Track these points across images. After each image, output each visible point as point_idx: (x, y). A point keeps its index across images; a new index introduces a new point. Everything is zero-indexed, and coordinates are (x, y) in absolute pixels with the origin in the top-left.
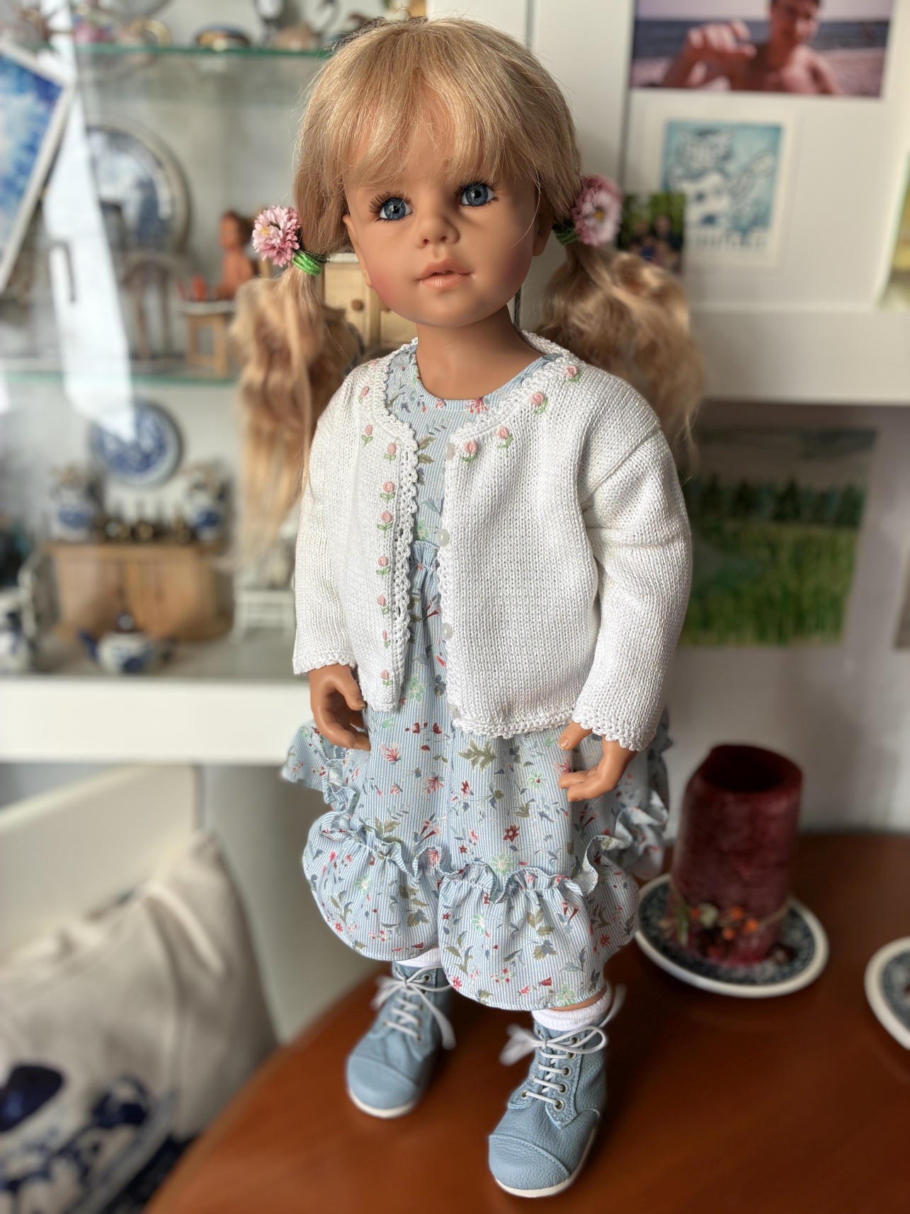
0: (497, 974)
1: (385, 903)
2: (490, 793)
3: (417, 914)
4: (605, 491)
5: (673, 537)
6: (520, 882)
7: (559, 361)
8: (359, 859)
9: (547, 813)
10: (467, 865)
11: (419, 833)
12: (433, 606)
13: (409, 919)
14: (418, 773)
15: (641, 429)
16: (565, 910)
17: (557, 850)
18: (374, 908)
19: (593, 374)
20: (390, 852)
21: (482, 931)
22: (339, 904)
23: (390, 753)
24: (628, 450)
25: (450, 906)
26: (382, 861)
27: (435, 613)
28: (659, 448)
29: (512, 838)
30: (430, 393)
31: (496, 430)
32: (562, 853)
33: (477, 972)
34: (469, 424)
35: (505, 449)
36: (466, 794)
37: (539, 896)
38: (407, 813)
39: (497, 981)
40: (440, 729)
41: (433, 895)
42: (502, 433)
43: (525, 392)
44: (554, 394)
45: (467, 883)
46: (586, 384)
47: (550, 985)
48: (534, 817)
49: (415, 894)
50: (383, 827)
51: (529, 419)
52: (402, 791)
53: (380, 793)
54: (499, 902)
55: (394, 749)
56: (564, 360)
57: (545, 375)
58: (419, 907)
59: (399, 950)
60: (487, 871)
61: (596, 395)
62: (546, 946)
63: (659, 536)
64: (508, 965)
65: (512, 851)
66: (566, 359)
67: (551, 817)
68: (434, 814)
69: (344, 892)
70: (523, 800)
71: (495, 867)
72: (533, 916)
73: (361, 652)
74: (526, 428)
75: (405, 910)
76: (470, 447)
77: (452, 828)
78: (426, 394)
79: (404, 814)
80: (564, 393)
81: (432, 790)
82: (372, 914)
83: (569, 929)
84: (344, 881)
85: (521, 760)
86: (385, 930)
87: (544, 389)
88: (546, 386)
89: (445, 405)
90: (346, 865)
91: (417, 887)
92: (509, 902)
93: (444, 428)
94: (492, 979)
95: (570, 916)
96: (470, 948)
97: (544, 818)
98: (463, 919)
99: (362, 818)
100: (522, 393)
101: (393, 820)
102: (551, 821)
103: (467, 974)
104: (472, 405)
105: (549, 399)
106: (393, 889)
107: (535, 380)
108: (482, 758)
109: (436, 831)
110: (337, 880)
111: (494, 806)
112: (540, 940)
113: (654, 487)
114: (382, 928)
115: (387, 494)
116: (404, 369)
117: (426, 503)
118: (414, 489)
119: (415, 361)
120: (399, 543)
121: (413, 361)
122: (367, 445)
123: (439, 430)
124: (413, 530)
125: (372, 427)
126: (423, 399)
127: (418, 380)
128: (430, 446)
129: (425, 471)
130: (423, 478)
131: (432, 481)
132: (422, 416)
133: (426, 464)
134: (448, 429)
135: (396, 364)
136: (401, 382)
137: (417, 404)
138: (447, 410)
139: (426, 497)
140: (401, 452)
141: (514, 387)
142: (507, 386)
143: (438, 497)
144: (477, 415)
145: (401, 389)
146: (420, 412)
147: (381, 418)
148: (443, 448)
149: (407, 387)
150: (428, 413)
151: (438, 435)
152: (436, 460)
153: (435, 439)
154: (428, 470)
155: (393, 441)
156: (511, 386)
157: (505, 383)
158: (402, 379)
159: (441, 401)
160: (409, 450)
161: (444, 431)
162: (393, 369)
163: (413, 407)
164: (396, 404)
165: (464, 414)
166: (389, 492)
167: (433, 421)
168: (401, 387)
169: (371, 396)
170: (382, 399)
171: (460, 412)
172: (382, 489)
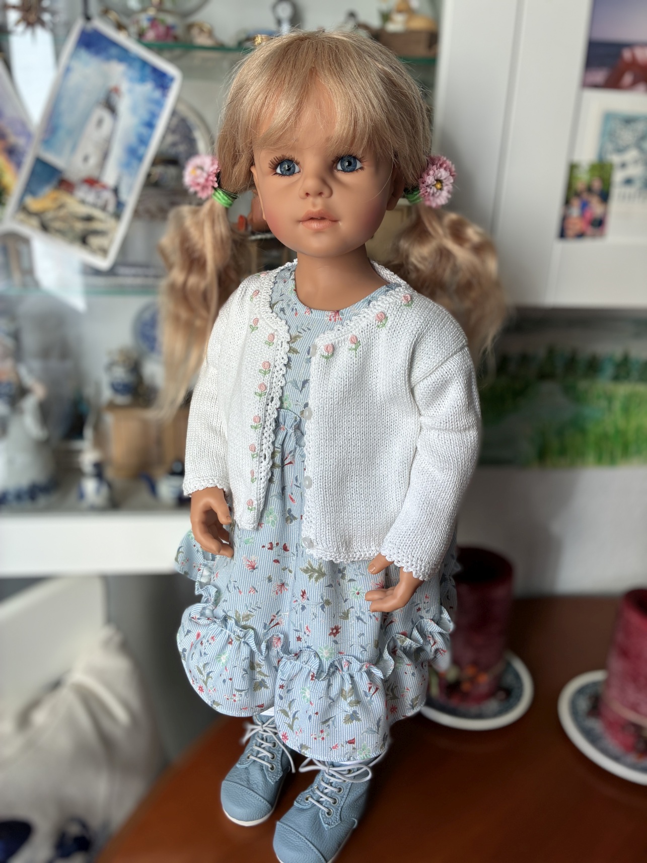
0: (316, 733)
1: (238, 674)
2: (321, 601)
3: (261, 682)
4: (422, 388)
5: (469, 427)
6: (338, 666)
7: (398, 290)
8: (221, 639)
9: (362, 617)
10: (301, 651)
11: (268, 624)
12: (289, 458)
13: (255, 686)
14: (270, 580)
15: (453, 346)
16: (370, 688)
17: (367, 645)
18: (230, 677)
19: (422, 301)
20: (245, 636)
21: (307, 700)
22: (203, 672)
23: (250, 564)
24: (441, 360)
25: (285, 679)
26: (238, 642)
27: (290, 463)
28: (464, 361)
29: (335, 635)
30: (302, 302)
31: (348, 337)
32: (370, 647)
33: (301, 730)
34: (330, 332)
35: (354, 351)
36: (304, 599)
37: (352, 677)
38: (260, 608)
39: (315, 738)
40: (288, 548)
41: (274, 669)
42: (353, 340)
43: (371, 311)
44: (392, 314)
45: (299, 663)
46: (416, 310)
47: (354, 744)
48: (352, 620)
49: (260, 668)
50: (241, 617)
51: (373, 330)
52: (257, 592)
53: (240, 592)
54: (322, 680)
55: (252, 560)
56: (401, 290)
57: (386, 300)
58: (263, 677)
59: (246, 709)
60: (315, 657)
61: (422, 318)
62: (354, 714)
63: (459, 425)
64: (324, 727)
65: (334, 644)
66: (403, 288)
67: (365, 621)
68: (279, 611)
69: (207, 663)
70: (345, 607)
71: (321, 654)
72: (346, 692)
73: (234, 483)
74: (370, 337)
75: (252, 679)
76: (329, 349)
77: (292, 622)
78: (299, 303)
79: (258, 609)
80: (400, 315)
81: (279, 592)
82: (228, 681)
83: (371, 702)
84: (208, 655)
85: (346, 578)
86: (237, 694)
87: (386, 311)
88: (387, 308)
89: (312, 313)
90: (210, 644)
91: (263, 663)
92: (329, 681)
93: (309, 329)
94: (311, 737)
95: (372, 693)
96: (297, 711)
97: (359, 621)
98: (294, 689)
99: (225, 610)
100: (369, 312)
101: (249, 613)
102: (365, 623)
103: (293, 731)
104: (331, 315)
105: (389, 318)
106: (246, 664)
107: (379, 303)
108: (316, 574)
109: (280, 623)
110: (203, 654)
111: (323, 611)
112: (350, 710)
113: (458, 389)
114: (235, 692)
115: (264, 370)
116: (285, 282)
117: (291, 382)
118: (284, 369)
119: (294, 277)
120: (269, 407)
121: (292, 277)
122: (253, 332)
123: (305, 331)
124: (281, 399)
125: (258, 321)
126: (296, 307)
127: (294, 291)
128: (298, 342)
129: (292, 359)
130: (290, 364)
131: (297, 366)
132: (294, 318)
133: (293, 354)
134: (312, 331)
135: (280, 277)
136: (281, 291)
137: (291, 309)
138: (312, 317)
139: (292, 378)
140: (278, 341)
141: (364, 306)
142: (358, 304)
143: (301, 379)
144: (334, 323)
145: (281, 297)
146: (293, 315)
147: (266, 315)
148: (307, 344)
149: (286, 296)
150: (299, 317)
151: (305, 334)
152: (301, 353)
153: (302, 336)
154: (295, 358)
155: (273, 332)
156: (361, 305)
157: (357, 302)
158: (283, 289)
159: (310, 310)
160: (284, 340)
161: (310, 331)
162: (278, 280)
163: (288, 311)
164: (276, 308)
165: (324, 321)
166: (266, 369)
167: (301, 323)
168: (281, 295)
169: (260, 298)
170: (269, 301)
171: (322, 320)
172: (261, 366)
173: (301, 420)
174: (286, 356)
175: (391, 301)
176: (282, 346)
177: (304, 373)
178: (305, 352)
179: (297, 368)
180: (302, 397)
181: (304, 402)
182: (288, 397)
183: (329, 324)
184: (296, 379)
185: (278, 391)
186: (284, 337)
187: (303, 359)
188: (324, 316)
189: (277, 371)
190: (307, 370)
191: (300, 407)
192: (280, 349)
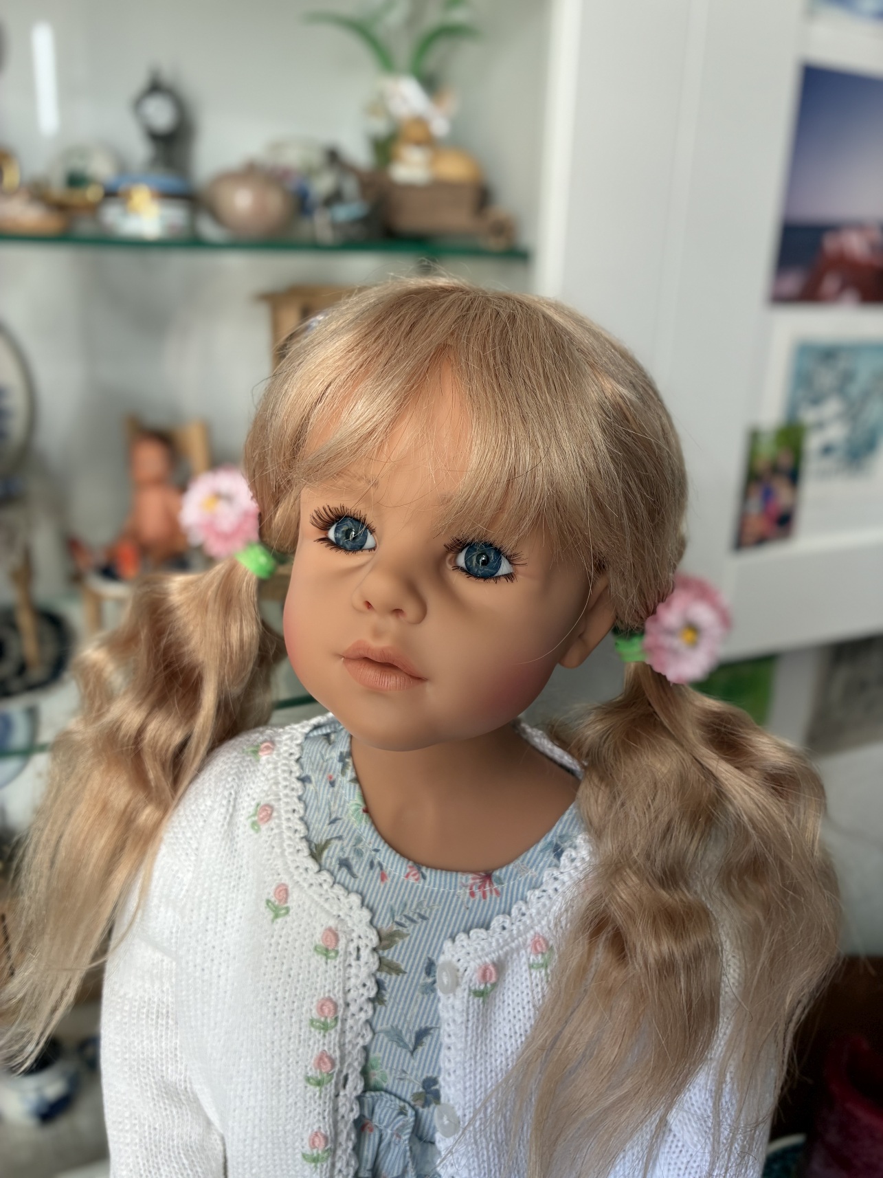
30: (391, 847)
31: (526, 940)
34: (482, 933)
35: (542, 969)
42: (539, 947)
43: (570, 875)
76: (486, 973)
78: (384, 848)
89: (424, 877)
93: (423, 918)
100: (564, 878)
104: (472, 884)
115: (323, 1019)
116: (332, 784)
117: (387, 1033)
118: (369, 1008)
119: (354, 775)
120: (341, 1100)
121: (350, 773)
122: (279, 920)
123: (412, 921)
124: (365, 1073)
125: (286, 890)
126: (379, 858)
127: (365, 815)
128: (399, 947)
129: (389, 986)
130: (383, 996)
131: (400, 1001)
132: (379, 887)
133: (391, 974)
134: (431, 921)
135: (313, 764)
136: (329, 809)
137: (368, 865)
138: (426, 887)
139: (387, 1024)
140: (347, 946)
141: (546, 862)
142: (532, 856)
143: (411, 1028)
144: (483, 901)
145: (334, 826)
146: (377, 880)
147: (304, 875)
148: (422, 953)
149: (345, 825)
150: (391, 885)
151: (414, 929)
152: (410, 972)
153: (408, 934)
154: (394, 985)
155: (332, 923)
156: (541, 860)
157: (527, 849)
158: (332, 803)
159: (415, 868)
160: (362, 943)
161: (425, 922)
162: (310, 773)
163: (361, 870)
164: (327, 857)
165: (458, 898)
166: (326, 1018)
167: (401, 902)
168: (333, 822)
169: (279, 826)
170: (302, 835)
171: (451, 894)
172: (314, 1011)
173: (417, 1115)
174: (373, 980)
176: (358, 958)
177: (418, 1013)
178: (419, 969)
179: (402, 1003)
180: (416, 1064)
181: (422, 1075)
182: (380, 1061)
183: (470, 905)
184: (400, 1027)
185: (357, 1059)
186: (362, 936)
187: (414, 985)
188: (456, 886)
189: (353, 1015)
190: (425, 1008)
191: (411, 1085)
192: (354, 963)
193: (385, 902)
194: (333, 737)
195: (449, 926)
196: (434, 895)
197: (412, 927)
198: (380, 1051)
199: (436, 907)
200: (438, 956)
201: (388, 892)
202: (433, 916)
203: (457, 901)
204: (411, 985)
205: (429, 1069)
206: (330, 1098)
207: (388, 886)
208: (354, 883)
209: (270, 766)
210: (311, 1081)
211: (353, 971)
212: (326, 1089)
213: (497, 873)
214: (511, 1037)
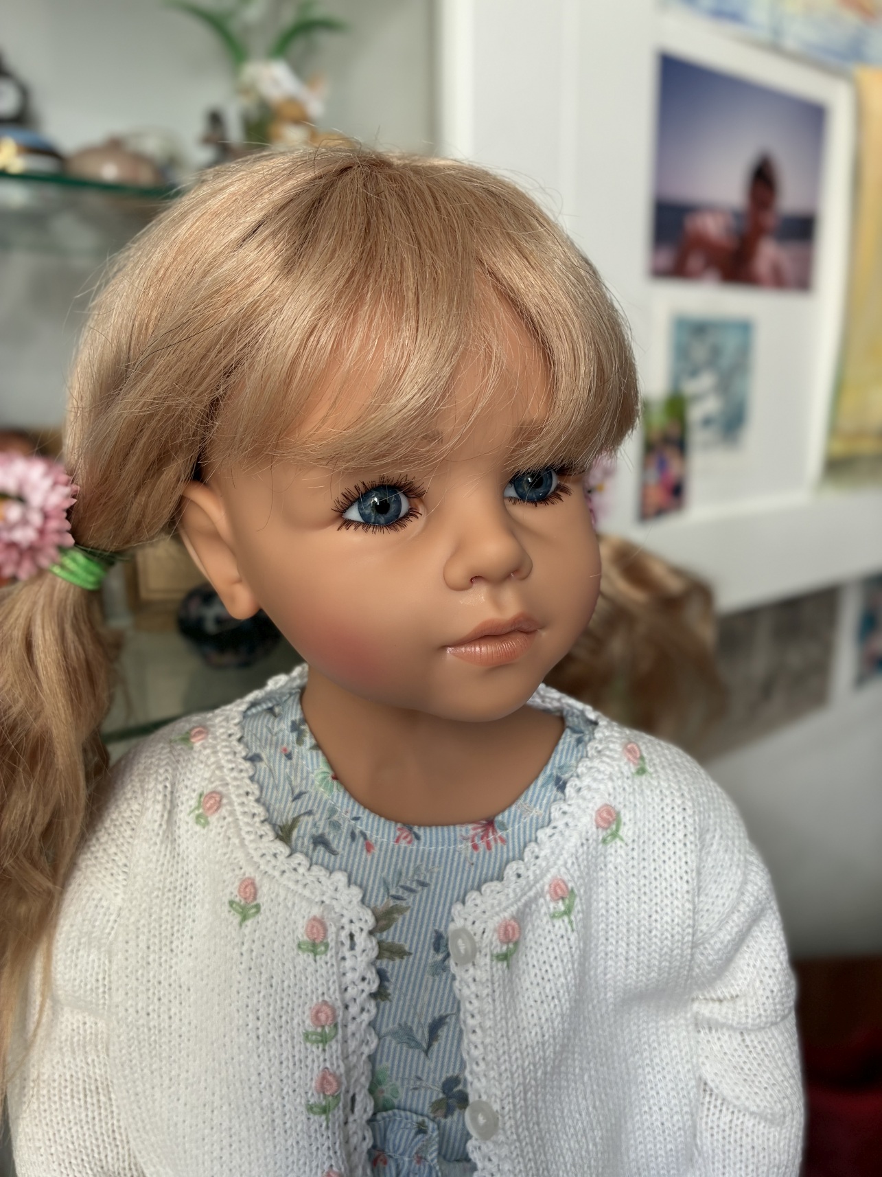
7: (599, 735)
30: (372, 810)
31: (544, 886)
35: (566, 919)
42: (559, 891)
43: (579, 806)
44: (628, 804)
51: (594, 853)
56: (606, 733)
57: (599, 771)
66: (605, 728)
74: (589, 870)
76: (508, 933)
78: (364, 814)
80: (641, 800)
87: (609, 798)
88: (611, 791)
89: (418, 837)
93: (423, 884)
100: (573, 810)
104: (474, 835)
105: (622, 815)
107: (587, 781)
115: (319, 1030)
116: (289, 756)
117: (395, 1033)
118: (372, 1006)
119: (313, 741)
120: (352, 1127)
121: (309, 741)
122: (249, 922)
123: (411, 890)
124: (374, 1088)
125: (253, 884)
126: (360, 827)
127: (335, 782)
128: (399, 925)
129: (392, 974)
130: (386, 988)
131: (407, 991)
132: (366, 860)
133: (393, 960)
134: (432, 887)
135: (260, 740)
136: (290, 784)
137: (349, 836)
138: (421, 848)
139: (394, 1023)
140: (338, 935)
141: (550, 797)
142: (534, 793)
143: (422, 1021)
144: (488, 853)
145: (299, 802)
146: (361, 854)
147: (273, 862)
148: (428, 926)
149: (313, 798)
150: (379, 855)
151: (414, 900)
152: (416, 952)
153: (408, 908)
154: (399, 972)
155: (316, 911)
156: (544, 796)
157: (527, 787)
158: (292, 778)
159: (406, 829)
160: (355, 928)
161: (426, 890)
162: (258, 751)
163: (342, 843)
164: (298, 837)
165: (460, 854)
166: (323, 1027)
167: (395, 872)
168: (297, 798)
169: (232, 813)
170: (262, 818)
171: (451, 851)
172: (308, 1022)
173: (440, 1127)
174: (374, 970)
175: (609, 770)
176: (352, 948)
177: (429, 1002)
178: (426, 947)
179: (409, 993)
180: (432, 1066)
181: (440, 1077)
182: (389, 1073)
183: (474, 859)
184: (409, 1024)
185: (363, 1073)
186: (354, 920)
187: (422, 967)
188: (455, 840)
189: (354, 1018)
190: (438, 991)
191: (429, 1092)
192: (348, 954)
193: (375, 876)
194: (277, 710)
195: (454, 888)
196: (432, 856)
197: (412, 898)
198: (387, 1060)
199: (436, 870)
200: (446, 926)
201: (378, 863)
202: (434, 881)
203: (459, 858)
204: (418, 968)
205: (448, 1066)
206: (339, 1126)
207: (376, 856)
208: (335, 861)
209: (208, 751)
210: (315, 1109)
211: (349, 963)
212: (334, 1116)
213: (499, 818)
214: (542, 1002)
